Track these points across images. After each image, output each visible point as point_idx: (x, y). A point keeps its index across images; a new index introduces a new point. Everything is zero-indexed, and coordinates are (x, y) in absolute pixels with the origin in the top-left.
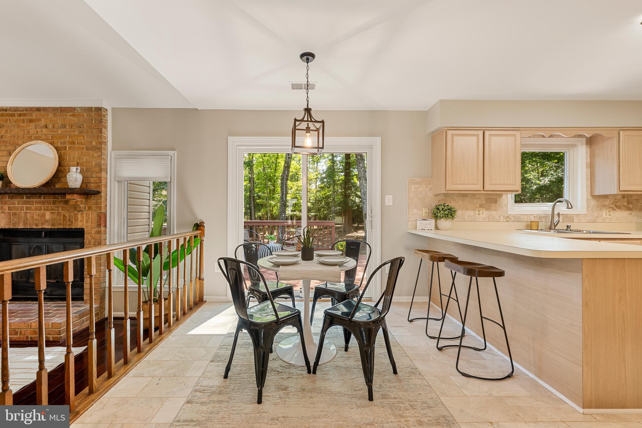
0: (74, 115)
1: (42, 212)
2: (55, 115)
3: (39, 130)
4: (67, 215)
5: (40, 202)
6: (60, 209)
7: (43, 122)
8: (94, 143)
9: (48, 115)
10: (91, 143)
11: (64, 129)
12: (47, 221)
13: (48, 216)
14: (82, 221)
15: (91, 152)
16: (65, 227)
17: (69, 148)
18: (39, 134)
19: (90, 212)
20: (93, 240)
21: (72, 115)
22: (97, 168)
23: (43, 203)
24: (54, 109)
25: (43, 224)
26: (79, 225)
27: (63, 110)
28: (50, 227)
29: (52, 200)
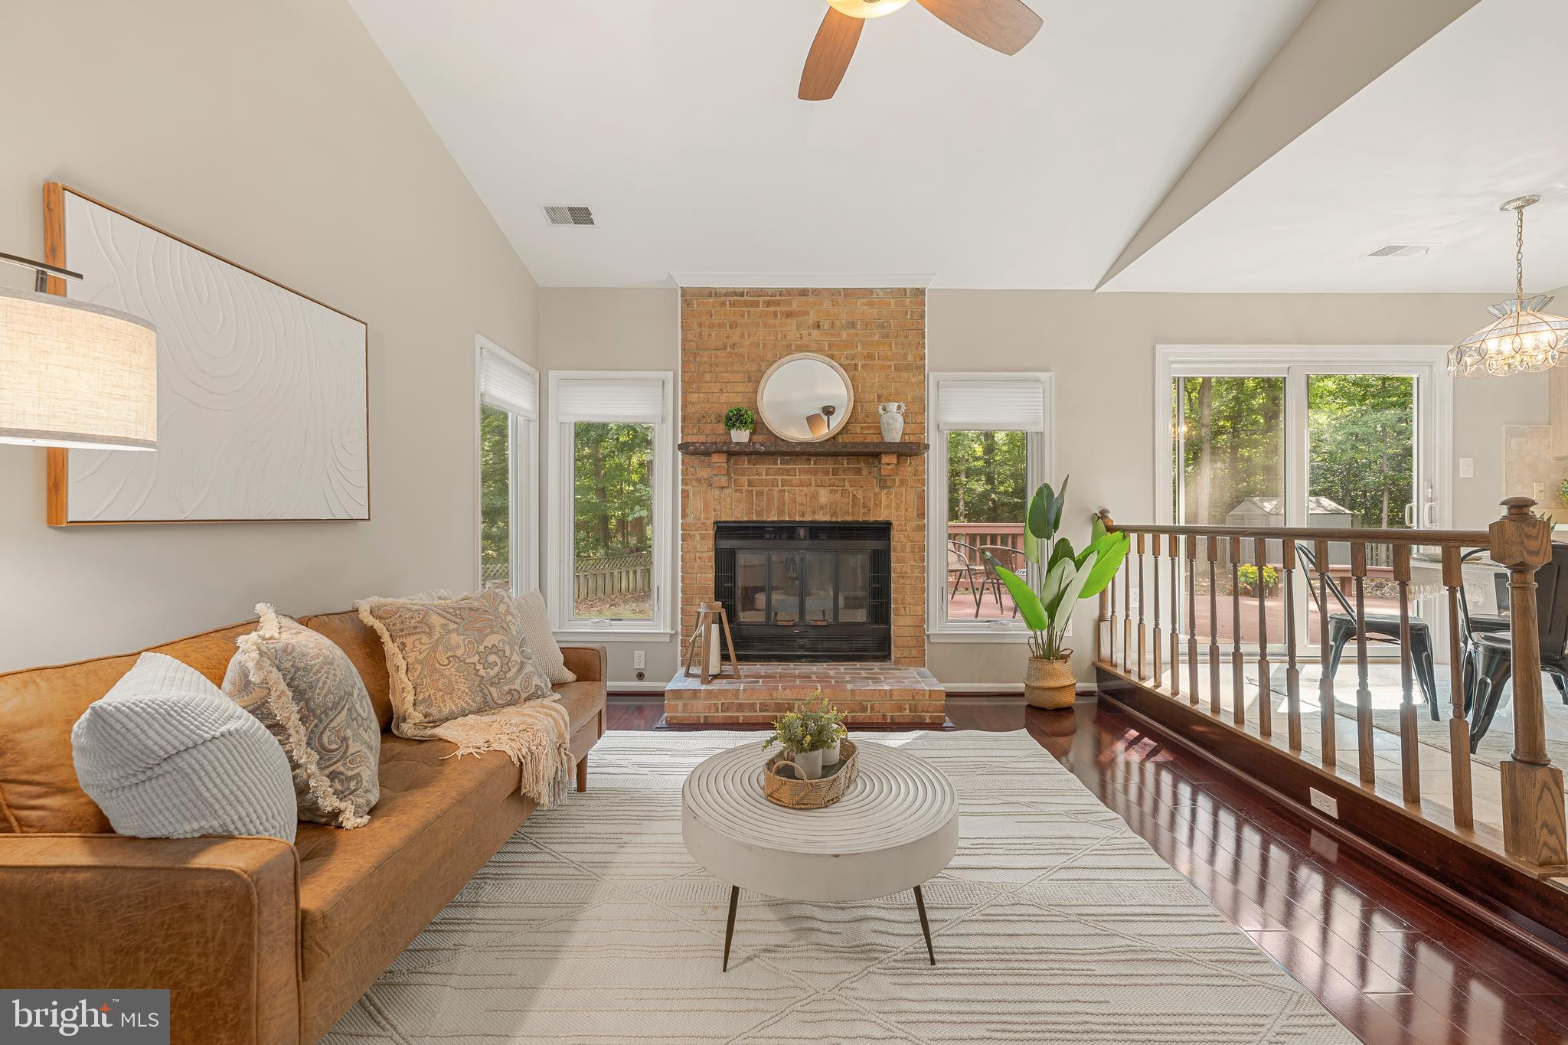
0: (871, 304)
1: (813, 488)
2: (834, 303)
3: (804, 332)
4: (860, 496)
5: (807, 471)
6: (847, 483)
7: (812, 318)
8: (910, 358)
9: (821, 304)
10: (905, 356)
11: (852, 331)
12: (822, 507)
13: (824, 496)
14: (888, 507)
15: (905, 375)
16: (856, 518)
17: (863, 366)
18: (805, 341)
19: (903, 490)
20: (909, 544)
21: (867, 304)
22: (917, 405)
23: (815, 472)
24: (834, 293)
25: (814, 513)
26: (882, 516)
27: (849, 293)
28: (828, 518)
29: (830, 467)
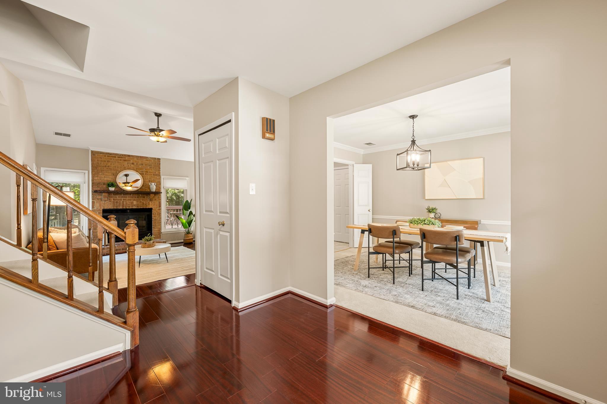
0: (147, 160)
1: (132, 201)
2: (137, 159)
3: (129, 165)
4: (144, 202)
5: (131, 197)
6: (141, 200)
7: (131, 162)
8: (157, 173)
9: (134, 159)
10: (156, 172)
11: (142, 166)
12: (134, 205)
13: (135, 203)
14: (152, 205)
15: (156, 176)
16: (143, 208)
17: (145, 174)
18: (129, 167)
19: (155, 201)
20: (157, 213)
21: (146, 160)
22: (159, 183)
23: (132, 197)
24: (137, 157)
25: (132, 206)
26: (150, 207)
27: (141, 157)
28: (136, 208)
29: (137, 196)
